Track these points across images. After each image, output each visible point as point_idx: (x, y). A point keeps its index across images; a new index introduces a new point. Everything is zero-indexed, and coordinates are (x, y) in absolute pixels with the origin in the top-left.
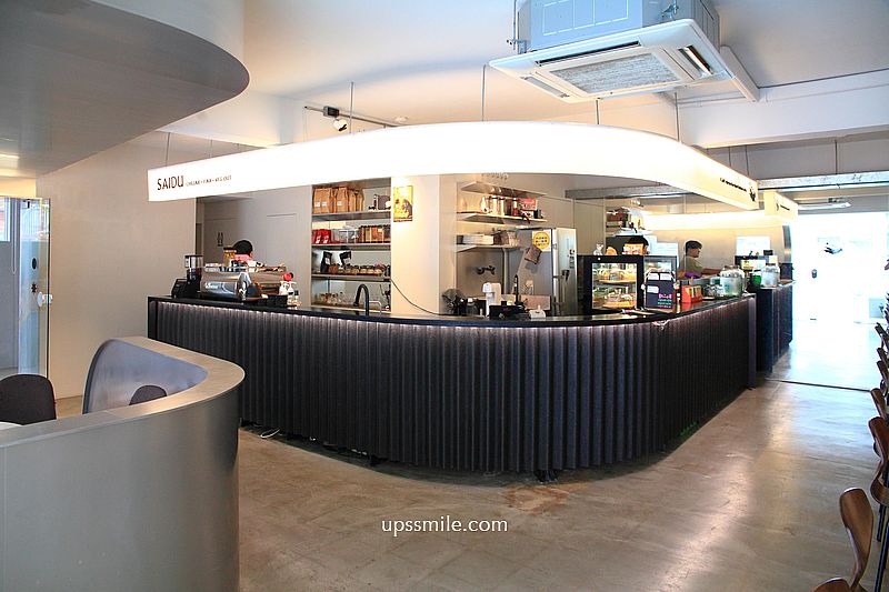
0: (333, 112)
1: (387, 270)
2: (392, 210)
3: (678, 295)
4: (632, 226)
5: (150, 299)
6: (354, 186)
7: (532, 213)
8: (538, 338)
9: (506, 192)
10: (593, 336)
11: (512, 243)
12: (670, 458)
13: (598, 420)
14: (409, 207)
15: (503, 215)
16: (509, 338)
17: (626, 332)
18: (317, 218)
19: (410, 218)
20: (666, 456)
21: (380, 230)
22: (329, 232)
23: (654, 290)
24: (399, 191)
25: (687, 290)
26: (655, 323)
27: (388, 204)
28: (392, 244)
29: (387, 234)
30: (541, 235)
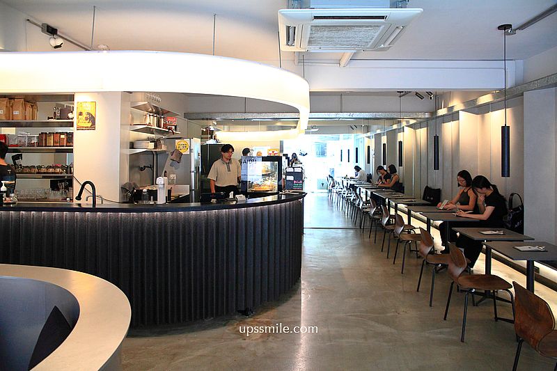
0: (51, 30)
1: (68, 169)
2: (75, 120)
7: (174, 127)
9: (157, 111)
11: (164, 148)
19: (93, 127)
21: (62, 136)
22: (5, 137)
23: (291, 178)
24: (82, 104)
27: (71, 115)
28: (74, 148)
29: (70, 140)
30: (182, 143)
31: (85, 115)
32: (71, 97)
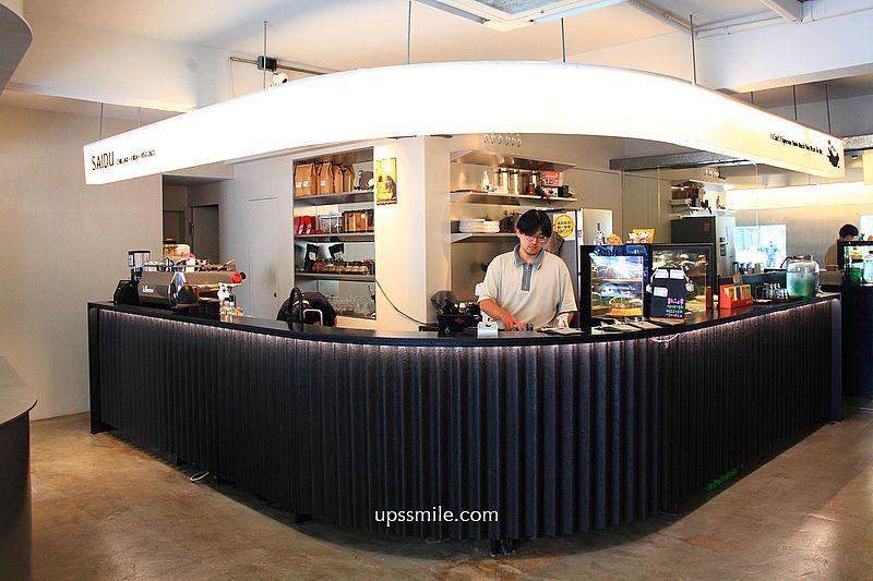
0: (271, 64)
1: (371, 265)
2: (375, 190)
3: (716, 297)
4: (705, 205)
5: (90, 306)
6: (340, 160)
7: (556, 191)
8: (484, 361)
9: (522, 163)
10: (560, 359)
12: (679, 524)
13: (569, 474)
14: (392, 186)
15: (516, 194)
16: (447, 361)
17: (610, 352)
18: (300, 201)
19: (394, 200)
20: (676, 520)
21: (363, 216)
22: (312, 220)
23: (661, 292)
24: (382, 164)
25: (727, 290)
26: (655, 339)
27: (371, 183)
28: (376, 233)
29: (371, 222)
30: (563, 219)
31: (385, 181)
32: (367, 154)
